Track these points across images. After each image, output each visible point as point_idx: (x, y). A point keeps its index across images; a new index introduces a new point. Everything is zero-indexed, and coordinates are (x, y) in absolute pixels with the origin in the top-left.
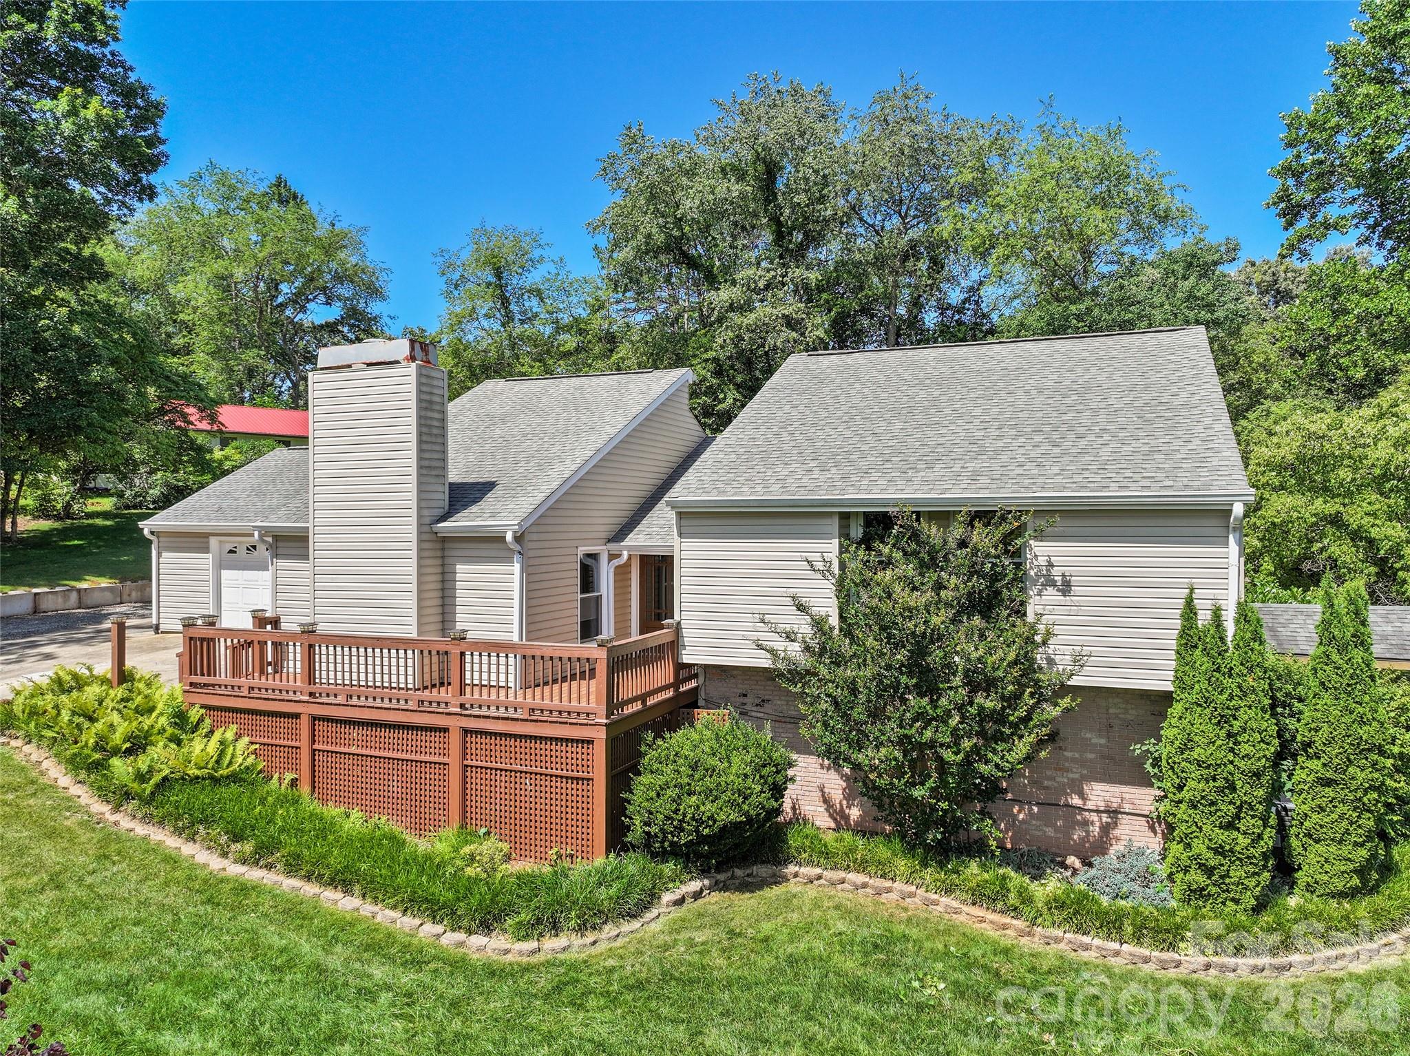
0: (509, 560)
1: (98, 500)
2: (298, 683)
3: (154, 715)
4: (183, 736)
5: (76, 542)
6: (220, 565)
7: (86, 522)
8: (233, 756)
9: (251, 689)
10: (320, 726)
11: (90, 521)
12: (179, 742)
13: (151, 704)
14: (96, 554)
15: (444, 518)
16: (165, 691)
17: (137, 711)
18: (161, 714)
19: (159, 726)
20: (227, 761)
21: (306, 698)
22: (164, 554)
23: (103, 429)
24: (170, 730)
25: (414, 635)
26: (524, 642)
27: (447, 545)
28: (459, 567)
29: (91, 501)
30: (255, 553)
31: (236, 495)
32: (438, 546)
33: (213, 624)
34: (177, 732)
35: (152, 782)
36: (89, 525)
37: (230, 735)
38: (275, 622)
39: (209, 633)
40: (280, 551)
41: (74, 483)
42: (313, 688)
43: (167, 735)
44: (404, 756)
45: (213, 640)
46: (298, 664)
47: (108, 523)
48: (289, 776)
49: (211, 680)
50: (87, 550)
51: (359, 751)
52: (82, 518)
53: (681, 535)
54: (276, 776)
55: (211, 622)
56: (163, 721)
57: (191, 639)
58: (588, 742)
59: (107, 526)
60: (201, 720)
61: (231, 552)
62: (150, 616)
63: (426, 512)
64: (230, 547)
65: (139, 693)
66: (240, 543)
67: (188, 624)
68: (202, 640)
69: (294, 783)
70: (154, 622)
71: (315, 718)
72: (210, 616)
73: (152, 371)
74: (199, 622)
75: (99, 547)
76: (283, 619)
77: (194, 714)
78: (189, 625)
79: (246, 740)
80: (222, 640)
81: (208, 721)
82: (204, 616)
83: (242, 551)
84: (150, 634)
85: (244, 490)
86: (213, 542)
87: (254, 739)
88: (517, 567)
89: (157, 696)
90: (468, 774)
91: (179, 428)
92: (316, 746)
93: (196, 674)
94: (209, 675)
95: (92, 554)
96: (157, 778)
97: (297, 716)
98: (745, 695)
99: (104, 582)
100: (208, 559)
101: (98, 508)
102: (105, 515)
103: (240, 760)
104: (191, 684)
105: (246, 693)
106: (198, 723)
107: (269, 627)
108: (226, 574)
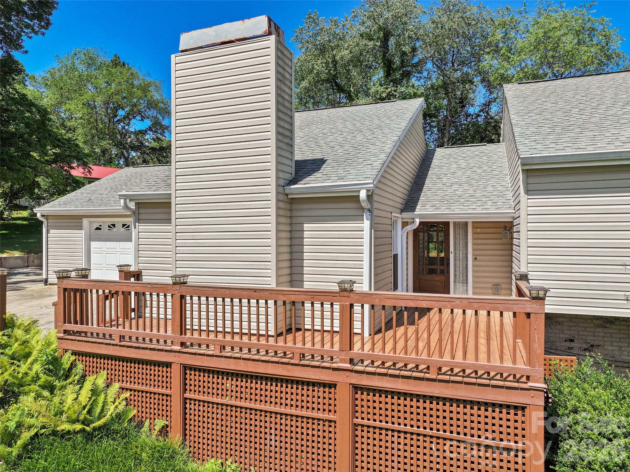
0: (359, 218)
1: (21, 212)
2: (169, 332)
3: (30, 360)
4: (57, 383)
5: (4, 232)
6: (90, 239)
7: (12, 222)
8: (105, 403)
9: (122, 338)
10: (191, 376)
11: (14, 222)
12: (51, 389)
13: (27, 350)
14: (15, 238)
15: (294, 181)
16: (40, 337)
17: (13, 358)
18: (36, 360)
19: (32, 373)
20: (98, 410)
21: (178, 348)
22: (51, 231)
23: (19, 164)
24: (44, 378)
25: (273, 286)
26: (373, 291)
27: (295, 207)
28: (306, 226)
29: (16, 212)
30: (115, 229)
31: (101, 192)
32: (288, 206)
33: (86, 276)
34: (50, 379)
35: (19, 443)
36: (13, 223)
37: (101, 382)
38: (138, 276)
39: (81, 284)
40: (141, 217)
41: (5, 201)
42: (184, 338)
43: (40, 382)
44: (283, 410)
45: (85, 291)
46: (169, 311)
47: (25, 223)
48: (160, 423)
49: (83, 328)
50: (9, 236)
51: (233, 402)
52: (10, 220)
53: (528, 192)
54: (147, 423)
55: (84, 274)
56: (37, 367)
57: (65, 290)
58: (523, 409)
59: (24, 224)
60: (73, 365)
61: (97, 229)
62: (41, 274)
63: (281, 175)
64: (96, 225)
65: (17, 340)
66: (104, 222)
67: (63, 276)
68: (76, 291)
69: (164, 431)
70: (44, 277)
71: (185, 368)
72: (83, 270)
73: (50, 135)
74: (73, 274)
75: (16, 235)
76: (144, 273)
77: (67, 360)
78: (64, 278)
79: (116, 386)
80: (94, 291)
81: (80, 366)
82: (77, 270)
83: (105, 228)
84: (41, 285)
85: (106, 189)
86: (85, 221)
87: (124, 385)
88: (366, 224)
89: (33, 342)
90: (359, 433)
91: (65, 170)
92: (187, 395)
93: (70, 322)
94: (82, 323)
95: (12, 238)
96: (26, 436)
97: (168, 365)
98: (572, 341)
99: (17, 254)
100: (81, 235)
101: (20, 216)
102: (24, 219)
103: (112, 408)
104: (65, 332)
105: (117, 342)
106: (70, 369)
107: (132, 279)
108: (94, 244)
